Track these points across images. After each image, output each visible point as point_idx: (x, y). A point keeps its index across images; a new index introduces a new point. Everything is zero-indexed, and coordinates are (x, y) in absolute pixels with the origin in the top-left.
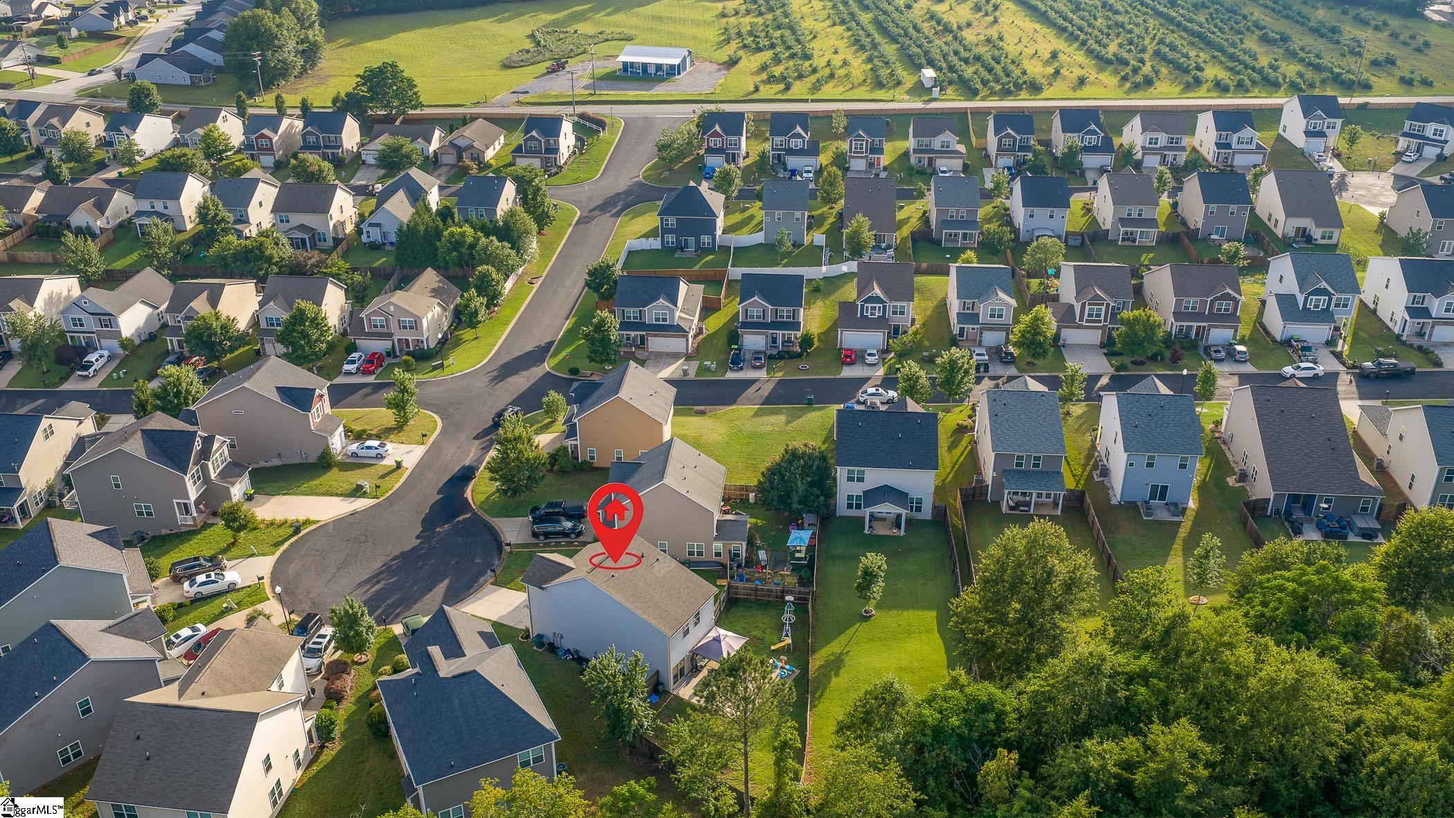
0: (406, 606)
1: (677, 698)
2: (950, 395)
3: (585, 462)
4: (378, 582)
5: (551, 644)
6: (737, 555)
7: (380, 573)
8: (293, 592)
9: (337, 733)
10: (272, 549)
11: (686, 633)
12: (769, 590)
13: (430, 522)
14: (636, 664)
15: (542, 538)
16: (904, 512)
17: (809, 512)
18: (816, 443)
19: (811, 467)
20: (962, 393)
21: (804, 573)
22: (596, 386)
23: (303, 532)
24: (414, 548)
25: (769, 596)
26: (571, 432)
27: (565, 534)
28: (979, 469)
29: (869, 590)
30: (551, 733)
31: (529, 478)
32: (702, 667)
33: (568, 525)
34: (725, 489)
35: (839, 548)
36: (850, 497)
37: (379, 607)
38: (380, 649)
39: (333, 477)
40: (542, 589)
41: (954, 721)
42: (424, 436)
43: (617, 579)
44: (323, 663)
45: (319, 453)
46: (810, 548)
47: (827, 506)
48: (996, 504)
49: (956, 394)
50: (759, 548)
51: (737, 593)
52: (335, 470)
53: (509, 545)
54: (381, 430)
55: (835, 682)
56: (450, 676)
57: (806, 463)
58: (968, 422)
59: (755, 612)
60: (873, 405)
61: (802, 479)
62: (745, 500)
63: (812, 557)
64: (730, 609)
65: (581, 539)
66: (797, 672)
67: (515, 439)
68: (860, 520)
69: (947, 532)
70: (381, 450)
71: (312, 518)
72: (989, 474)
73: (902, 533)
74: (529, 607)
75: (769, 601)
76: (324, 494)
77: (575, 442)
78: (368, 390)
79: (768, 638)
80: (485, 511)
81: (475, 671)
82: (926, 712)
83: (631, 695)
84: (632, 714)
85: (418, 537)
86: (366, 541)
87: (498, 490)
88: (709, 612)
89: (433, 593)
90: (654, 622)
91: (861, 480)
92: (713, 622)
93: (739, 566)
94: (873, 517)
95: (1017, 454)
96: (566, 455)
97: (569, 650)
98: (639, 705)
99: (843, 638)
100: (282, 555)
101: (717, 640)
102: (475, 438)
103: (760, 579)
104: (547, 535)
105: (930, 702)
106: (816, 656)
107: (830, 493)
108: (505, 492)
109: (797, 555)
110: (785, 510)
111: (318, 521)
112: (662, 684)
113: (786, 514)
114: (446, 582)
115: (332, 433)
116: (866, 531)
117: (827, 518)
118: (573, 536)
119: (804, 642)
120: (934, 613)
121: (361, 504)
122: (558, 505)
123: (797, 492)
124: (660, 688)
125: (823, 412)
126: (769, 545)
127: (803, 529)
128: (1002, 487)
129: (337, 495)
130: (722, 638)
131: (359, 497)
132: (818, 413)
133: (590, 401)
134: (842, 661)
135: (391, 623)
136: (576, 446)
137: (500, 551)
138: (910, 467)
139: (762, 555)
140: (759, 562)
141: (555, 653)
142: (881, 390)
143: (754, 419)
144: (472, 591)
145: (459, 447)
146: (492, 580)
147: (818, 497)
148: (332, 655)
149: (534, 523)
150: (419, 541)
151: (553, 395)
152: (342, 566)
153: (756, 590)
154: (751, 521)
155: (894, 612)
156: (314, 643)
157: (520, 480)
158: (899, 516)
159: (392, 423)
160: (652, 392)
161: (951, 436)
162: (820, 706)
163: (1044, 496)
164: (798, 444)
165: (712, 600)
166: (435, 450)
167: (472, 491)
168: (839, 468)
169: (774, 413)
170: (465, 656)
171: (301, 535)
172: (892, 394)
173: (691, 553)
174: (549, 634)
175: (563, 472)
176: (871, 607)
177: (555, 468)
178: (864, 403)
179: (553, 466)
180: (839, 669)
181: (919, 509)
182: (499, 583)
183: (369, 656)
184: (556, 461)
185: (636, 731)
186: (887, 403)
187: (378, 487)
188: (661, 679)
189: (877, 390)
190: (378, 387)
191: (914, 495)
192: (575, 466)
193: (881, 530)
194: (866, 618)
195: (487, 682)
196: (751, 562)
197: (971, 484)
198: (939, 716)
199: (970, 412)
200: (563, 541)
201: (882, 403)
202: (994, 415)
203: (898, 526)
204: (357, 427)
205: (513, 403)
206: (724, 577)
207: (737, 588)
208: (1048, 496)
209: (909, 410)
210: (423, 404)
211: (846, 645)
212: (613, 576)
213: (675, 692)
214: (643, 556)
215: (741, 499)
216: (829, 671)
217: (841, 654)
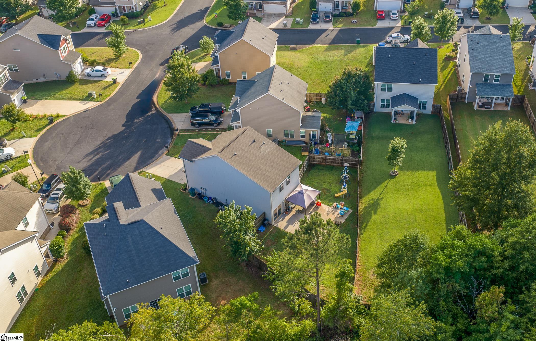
0: (114, 169)
1: (277, 228)
2: (442, 38)
3: (224, 79)
4: (98, 154)
5: (199, 194)
6: (314, 137)
7: (99, 148)
8: (46, 160)
9: (65, 252)
10: (36, 133)
11: (282, 189)
12: (333, 159)
13: (131, 116)
14: (248, 214)
15: (197, 126)
16: (415, 110)
17: (358, 110)
18: (362, 68)
19: (359, 82)
20: (449, 36)
21: (355, 148)
22: (230, 33)
23: (55, 123)
24: (121, 132)
25: (334, 163)
26: (215, 62)
27: (211, 124)
28: (460, 82)
29: (395, 160)
30: (193, 260)
31: (189, 89)
32: (292, 208)
33: (212, 118)
34: (307, 95)
35: (376, 132)
36: (383, 101)
37: (97, 169)
38: (96, 196)
39: (76, 89)
40: (192, 161)
41: (460, 263)
42: (130, 63)
43: (237, 156)
44: (59, 206)
45: (67, 74)
46: (359, 133)
47: (369, 106)
48: (471, 104)
49: (445, 37)
50: (327, 132)
51: (314, 161)
52: (77, 84)
53: (177, 130)
54: (106, 60)
55: (374, 217)
56: (126, 223)
57: (356, 80)
58: (453, 54)
59: (325, 172)
60: (396, 44)
61: (354, 90)
62: (319, 102)
63: (360, 138)
64: (310, 171)
65: (221, 127)
66: (351, 211)
67: (179, 66)
68: (389, 114)
69: (441, 121)
70: (104, 72)
71: (61, 114)
72: (467, 86)
73: (414, 122)
74: (185, 172)
75: (333, 166)
76: (69, 99)
77: (217, 68)
78: (100, 36)
79: (333, 189)
80: (164, 109)
81: (143, 220)
82: (441, 257)
83: (246, 233)
84: (247, 245)
85: (123, 125)
86: (92, 128)
87: (171, 98)
88: (296, 175)
89: (130, 160)
90: (261, 184)
91: (390, 90)
92: (299, 181)
93: (316, 143)
94: (396, 113)
95: (485, 73)
96: (213, 75)
97: (210, 198)
98: (250, 239)
99: (379, 190)
100: (41, 137)
101: (301, 193)
102: (160, 65)
103: (328, 152)
104: (200, 124)
105: (442, 248)
106: (363, 200)
107: (370, 98)
108: (175, 98)
109: (351, 137)
110: (343, 109)
111: (65, 116)
112: (267, 220)
113: (344, 111)
114: (139, 153)
115: (74, 62)
116: (393, 121)
117: (369, 113)
118: (216, 125)
119: (355, 192)
120: (434, 173)
121: (91, 105)
122: (206, 106)
123: (351, 98)
124: (266, 222)
125: (366, 48)
126: (334, 130)
127: (354, 120)
128: (476, 94)
129: (77, 100)
130: (304, 191)
131: (90, 101)
132: (363, 49)
133: (226, 42)
134: (378, 204)
135: (104, 180)
136: (219, 70)
137: (172, 134)
138: (420, 82)
139: (330, 136)
140: (327, 141)
141: (202, 199)
142: (400, 35)
143: (325, 53)
144: (154, 159)
145: (151, 70)
146: (166, 152)
147: (363, 101)
148: (64, 202)
149: (192, 117)
150: (124, 128)
151: (206, 39)
152: (77, 143)
153: (326, 159)
154: (322, 115)
155: (410, 173)
156: (54, 194)
157: (183, 91)
158: (412, 112)
159: (113, 56)
160: (264, 37)
161: (442, 62)
162: (365, 234)
163: (500, 99)
164: (351, 69)
165: (298, 167)
166: (136, 72)
167: (157, 97)
168: (376, 83)
169: (337, 49)
170: (140, 206)
171: (53, 124)
172: (407, 37)
173: (286, 136)
174: (198, 188)
175: (211, 85)
176: (396, 169)
177: (207, 83)
178: (390, 43)
179: (205, 81)
180: (376, 209)
181: (424, 108)
182: (171, 154)
183: (89, 201)
184: (207, 78)
185: (250, 253)
186: (404, 42)
187: (100, 95)
188: (267, 217)
189: (398, 35)
190: (107, 34)
191: (421, 99)
192: (218, 81)
193: (402, 121)
194: (393, 176)
195: (151, 227)
196: (323, 141)
197: (455, 91)
198: (449, 260)
199: (453, 48)
200: (210, 128)
201: (401, 43)
202: (471, 50)
203: (412, 118)
204: (91, 59)
205: (184, 44)
206: (306, 150)
207: (314, 158)
208: (502, 99)
209: (419, 47)
210: (129, 44)
211: (381, 194)
212: (235, 154)
213: (275, 225)
214: (254, 141)
215: (317, 102)
216: (371, 210)
217: (378, 199)
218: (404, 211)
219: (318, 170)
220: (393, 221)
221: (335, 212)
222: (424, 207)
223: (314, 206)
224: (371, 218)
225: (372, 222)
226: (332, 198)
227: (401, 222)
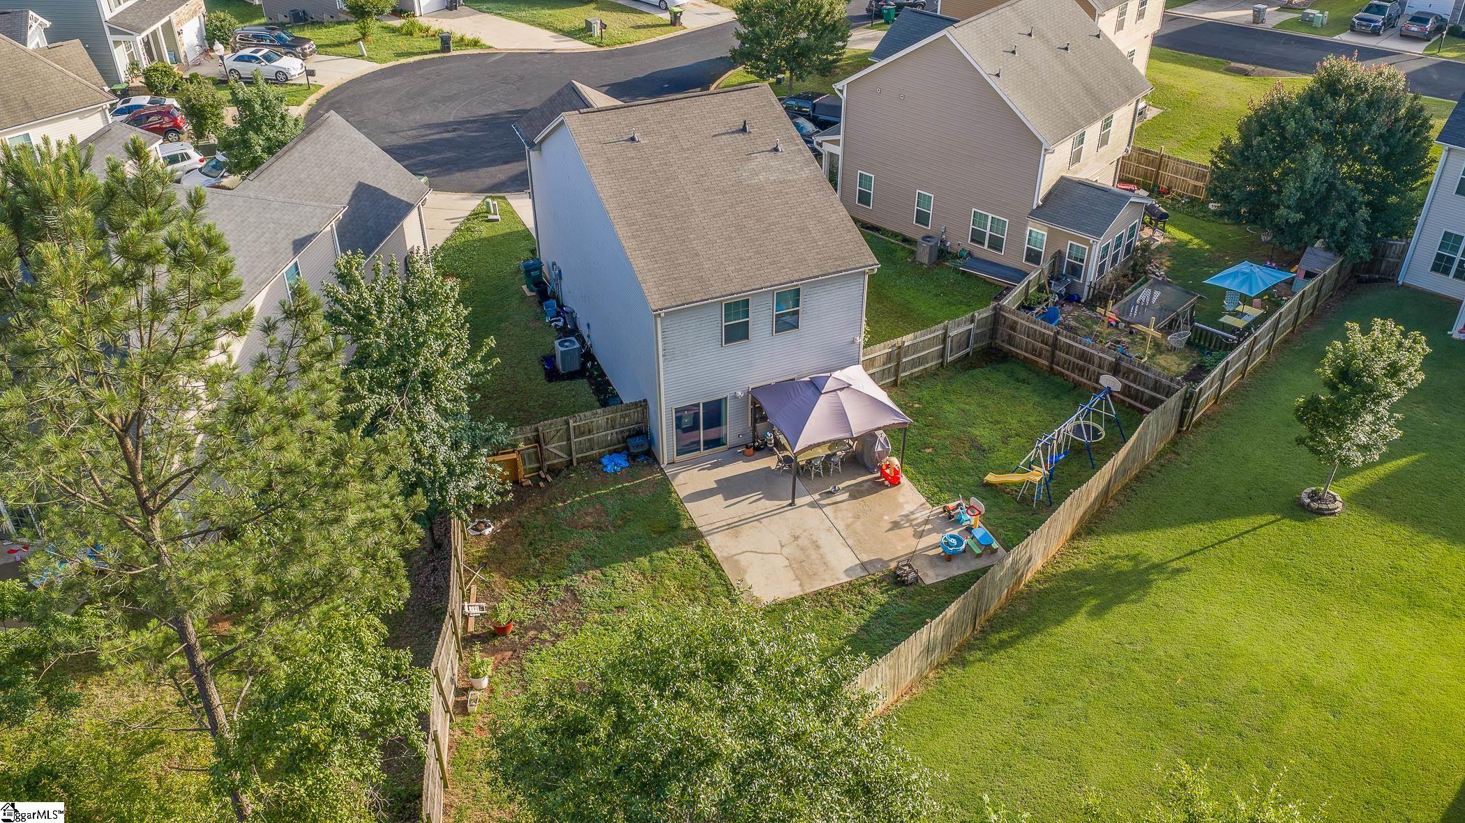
1: (666, 484)
4: (454, 130)
6: (1075, 271)
10: (391, 56)
11: (735, 332)
12: (1083, 356)
23: (454, 53)
25: (1081, 370)
36: (1450, 241)
37: (411, 158)
51: (1011, 340)
55: (1079, 623)
68: (1456, 307)
76: (540, 25)
79: (1004, 454)
86: (512, 83)
88: (841, 315)
93: (1072, 298)
99: (1195, 534)
100: (393, 66)
101: (816, 386)
109: (1227, 319)
111: (489, 48)
112: (648, 437)
121: (569, 46)
122: (811, 97)
129: (555, 30)
130: (830, 385)
131: (579, 39)
134: (1145, 584)
141: (541, 304)
152: (443, 99)
153: (1055, 345)
171: (447, 54)
173: (977, 237)
176: (1339, 490)
188: (650, 425)
194: (1305, 511)
207: (1013, 326)
211: (1193, 553)
212: (633, 139)
213: (669, 471)
214: (744, 130)
215: (1193, 200)
216: (1090, 593)
217: (1159, 567)
218: (1240, 661)
219: (1003, 377)
220: (1147, 677)
221: (930, 531)
222: (1369, 695)
223: (870, 477)
224: (1058, 623)
225: (1049, 640)
226: (970, 480)
227: (1185, 704)
